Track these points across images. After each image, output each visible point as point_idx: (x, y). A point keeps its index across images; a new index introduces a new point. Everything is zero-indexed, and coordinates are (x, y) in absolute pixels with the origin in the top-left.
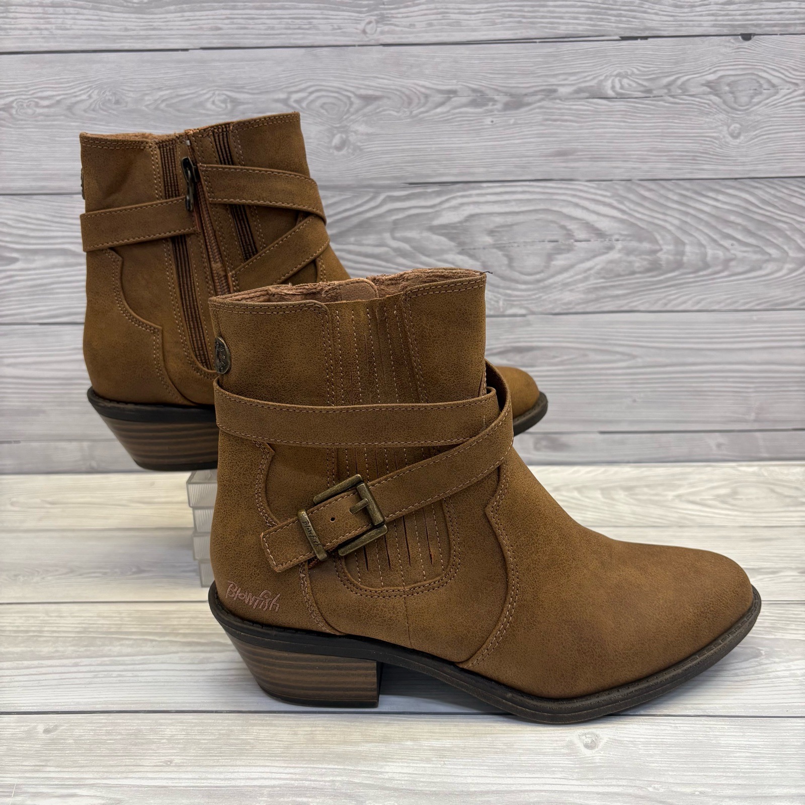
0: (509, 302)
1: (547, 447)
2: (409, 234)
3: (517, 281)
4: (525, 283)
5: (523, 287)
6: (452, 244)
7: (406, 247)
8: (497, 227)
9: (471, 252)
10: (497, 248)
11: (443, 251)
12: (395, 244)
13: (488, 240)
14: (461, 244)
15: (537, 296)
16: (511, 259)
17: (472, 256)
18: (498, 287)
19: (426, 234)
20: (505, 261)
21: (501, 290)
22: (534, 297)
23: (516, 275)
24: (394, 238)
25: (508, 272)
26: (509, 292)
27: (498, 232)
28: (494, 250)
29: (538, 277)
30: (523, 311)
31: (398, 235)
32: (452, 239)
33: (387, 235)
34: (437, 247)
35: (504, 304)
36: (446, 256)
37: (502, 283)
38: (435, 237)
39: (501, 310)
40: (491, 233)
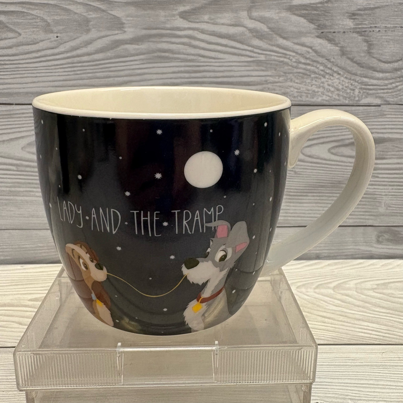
0: (364, 91)
1: (388, 240)
2: (267, 14)
3: (374, 70)
4: (382, 71)
5: (381, 75)
6: (312, 26)
7: (263, 27)
8: (359, 10)
9: (330, 36)
10: (358, 32)
11: (301, 34)
12: (251, 24)
13: (350, 23)
14: (319, 27)
15: (394, 85)
16: (370, 45)
17: (330, 40)
18: (355, 74)
19: (284, 14)
20: (364, 47)
21: (358, 78)
22: (389, 86)
23: (374, 63)
24: (251, 18)
25: (366, 59)
26: (365, 80)
27: (361, 15)
28: (355, 35)
29: (396, 65)
30: (378, 101)
31: (255, 14)
32: (311, 21)
33: (244, 14)
34: (295, 29)
35: (360, 92)
36: (304, 40)
37: (360, 71)
38: (294, 18)
39: (357, 99)
40: (353, 15)
